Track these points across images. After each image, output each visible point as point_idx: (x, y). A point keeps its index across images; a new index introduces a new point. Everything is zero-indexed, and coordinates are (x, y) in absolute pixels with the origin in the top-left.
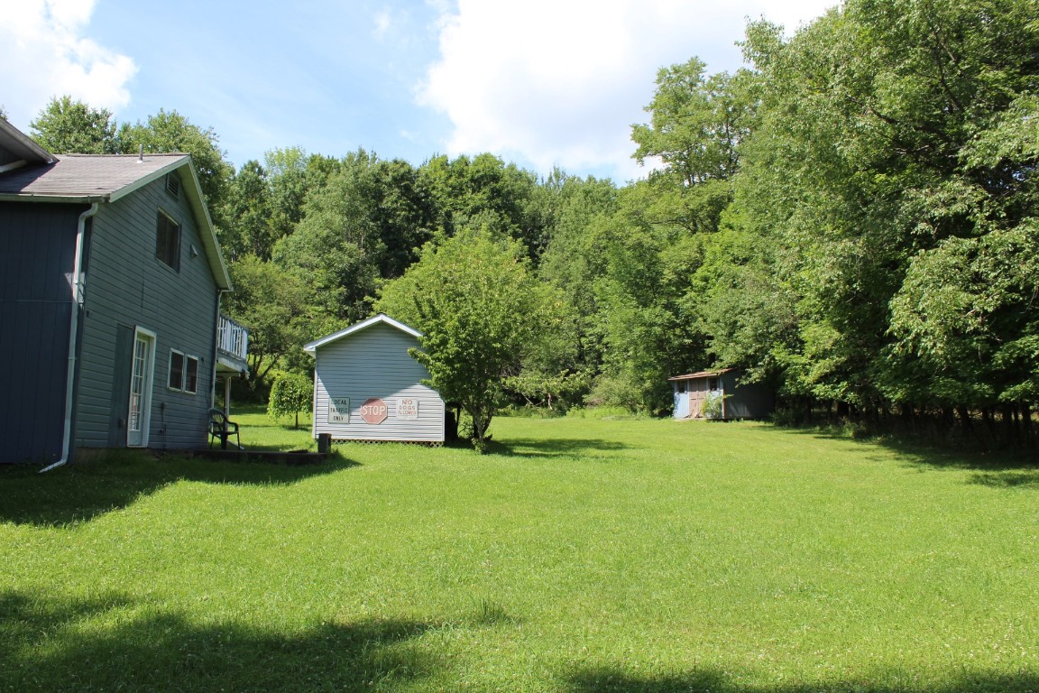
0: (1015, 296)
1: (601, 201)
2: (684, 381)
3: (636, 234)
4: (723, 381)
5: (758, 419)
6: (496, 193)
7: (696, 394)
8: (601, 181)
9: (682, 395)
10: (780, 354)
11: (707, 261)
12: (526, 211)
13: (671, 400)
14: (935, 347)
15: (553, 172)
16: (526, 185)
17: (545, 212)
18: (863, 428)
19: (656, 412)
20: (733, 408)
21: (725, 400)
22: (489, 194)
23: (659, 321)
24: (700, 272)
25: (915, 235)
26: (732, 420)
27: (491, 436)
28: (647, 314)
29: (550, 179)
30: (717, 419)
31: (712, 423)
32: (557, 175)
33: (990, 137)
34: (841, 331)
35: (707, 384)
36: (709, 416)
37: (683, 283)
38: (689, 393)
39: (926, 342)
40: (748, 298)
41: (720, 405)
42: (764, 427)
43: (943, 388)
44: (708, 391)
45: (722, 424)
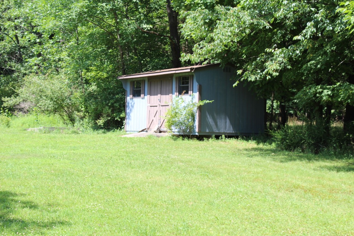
2: (142, 81)
4: (198, 81)
5: (247, 137)
7: (155, 99)
9: (137, 100)
13: (122, 107)
19: (101, 122)
21: (200, 108)
26: (208, 137)
30: (187, 135)
31: (180, 140)
35: (174, 86)
38: (147, 97)
41: (193, 116)
44: (175, 96)
45: (194, 143)
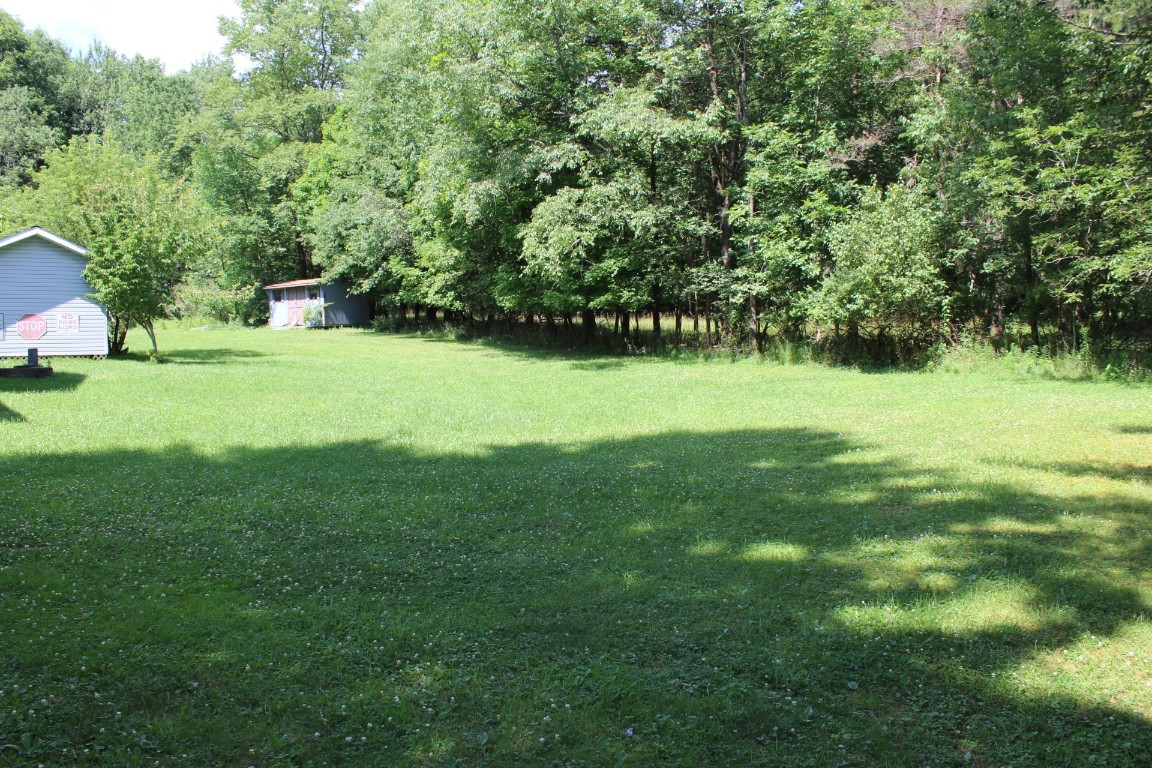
1: (167, 91)
2: (281, 291)
3: (230, 139)
4: (324, 290)
5: (357, 326)
6: (22, 64)
7: (293, 303)
8: (150, 61)
9: (278, 304)
10: (396, 266)
11: (309, 172)
12: (63, 90)
13: (267, 309)
14: (555, 270)
15: (93, 45)
16: (59, 57)
17: (85, 92)
18: (461, 332)
19: (251, 321)
20: (332, 315)
21: (325, 308)
22: (14, 64)
23: (253, 228)
24: (301, 182)
25: (538, 182)
26: (331, 327)
28: (241, 221)
29: (91, 54)
30: (318, 326)
31: (313, 331)
32: (98, 50)
33: (596, 115)
34: (459, 248)
35: (306, 293)
36: (309, 324)
37: (279, 191)
38: (286, 302)
39: (547, 266)
40: (359, 213)
41: (320, 314)
42: (365, 334)
43: (549, 299)
44: (307, 300)
45: (323, 331)
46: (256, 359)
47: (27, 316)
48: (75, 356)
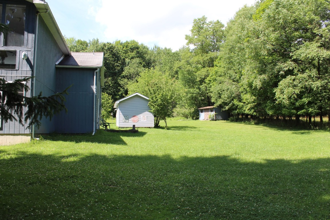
0: (303, 89)
1: (172, 56)
2: (203, 109)
3: (189, 67)
4: (215, 109)
5: (224, 120)
6: (138, 52)
7: (206, 113)
8: (168, 49)
9: (202, 113)
10: (236, 102)
11: (210, 76)
12: (147, 58)
13: (199, 115)
14: (286, 102)
15: (154, 46)
16: (147, 50)
17: (152, 58)
18: (256, 122)
19: (194, 118)
20: (217, 117)
21: (215, 115)
22: (136, 53)
23: (195, 92)
24: (208, 78)
25: (280, 74)
26: (217, 120)
27: (160, 126)
28: (191, 90)
29: (154, 48)
30: (213, 120)
31: (212, 121)
32: (156, 47)
33: (299, 52)
34: (255, 96)
35: (210, 110)
36: (210, 119)
37: (202, 81)
38: (204, 113)
39: (283, 101)
40: (225, 86)
41: (214, 116)
42: (227, 122)
43: (284, 111)
44: (210, 112)
45: (214, 121)
46: (195, 129)
47: (134, 116)
48: (146, 127)
